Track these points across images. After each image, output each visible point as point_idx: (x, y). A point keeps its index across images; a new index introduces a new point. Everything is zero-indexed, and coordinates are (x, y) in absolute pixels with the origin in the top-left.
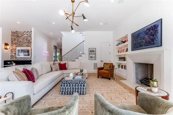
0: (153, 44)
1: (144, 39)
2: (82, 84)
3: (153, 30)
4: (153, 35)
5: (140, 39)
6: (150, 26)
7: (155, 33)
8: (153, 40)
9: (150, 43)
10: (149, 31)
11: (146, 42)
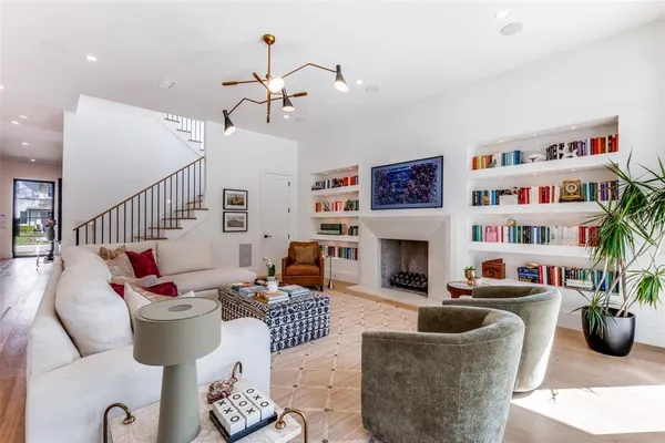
0: (428, 202)
1: (405, 187)
2: (322, 305)
3: (425, 172)
4: (427, 184)
5: (395, 186)
6: (420, 163)
7: (431, 180)
8: (426, 193)
9: (421, 198)
10: (418, 172)
11: (411, 195)
